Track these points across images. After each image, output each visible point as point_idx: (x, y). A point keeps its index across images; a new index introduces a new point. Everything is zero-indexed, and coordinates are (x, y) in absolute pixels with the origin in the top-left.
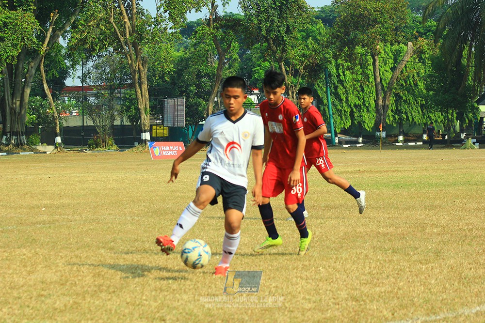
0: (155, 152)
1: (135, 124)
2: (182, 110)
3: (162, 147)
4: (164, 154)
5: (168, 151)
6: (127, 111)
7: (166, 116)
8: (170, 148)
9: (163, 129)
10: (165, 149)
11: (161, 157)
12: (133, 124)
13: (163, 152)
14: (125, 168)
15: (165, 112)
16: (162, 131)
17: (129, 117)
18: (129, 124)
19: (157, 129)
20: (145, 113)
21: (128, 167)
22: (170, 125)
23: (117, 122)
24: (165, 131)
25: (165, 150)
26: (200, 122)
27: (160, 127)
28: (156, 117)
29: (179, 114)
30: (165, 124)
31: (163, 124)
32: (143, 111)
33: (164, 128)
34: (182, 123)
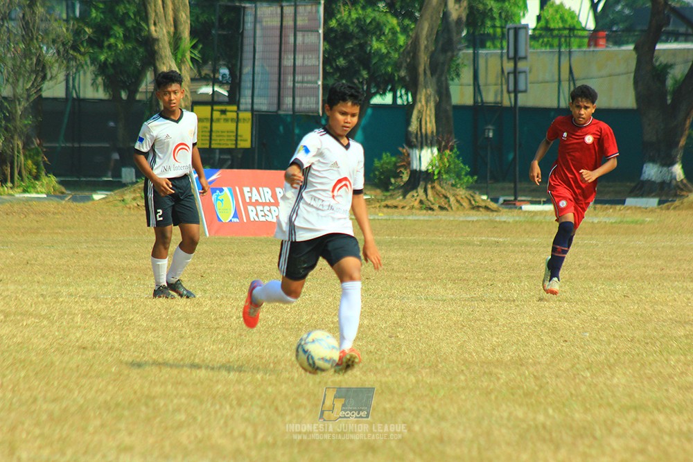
0: (219, 207)
1: (124, 95)
2: (313, 49)
3: (246, 189)
4: (252, 216)
5: (269, 204)
6: (96, 43)
7: (247, 70)
8: (274, 195)
9: (237, 120)
10: (255, 197)
11: (244, 228)
12: (116, 98)
13: (250, 208)
14: (111, 269)
15: (247, 54)
16: (232, 126)
17: (102, 69)
18: (101, 94)
19: (212, 120)
20: (175, 54)
21: (125, 263)
22: (263, 104)
23: (54, 89)
24: (246, 130)
25: (257, 203)
26: (374, 94)
27: (223, 112)
28: (206, 70)
29: (299, 62)
30: (246, 100)
31: (234, 98)
32: (165, 49)
33: (242, 115)
34: (313, 100)
